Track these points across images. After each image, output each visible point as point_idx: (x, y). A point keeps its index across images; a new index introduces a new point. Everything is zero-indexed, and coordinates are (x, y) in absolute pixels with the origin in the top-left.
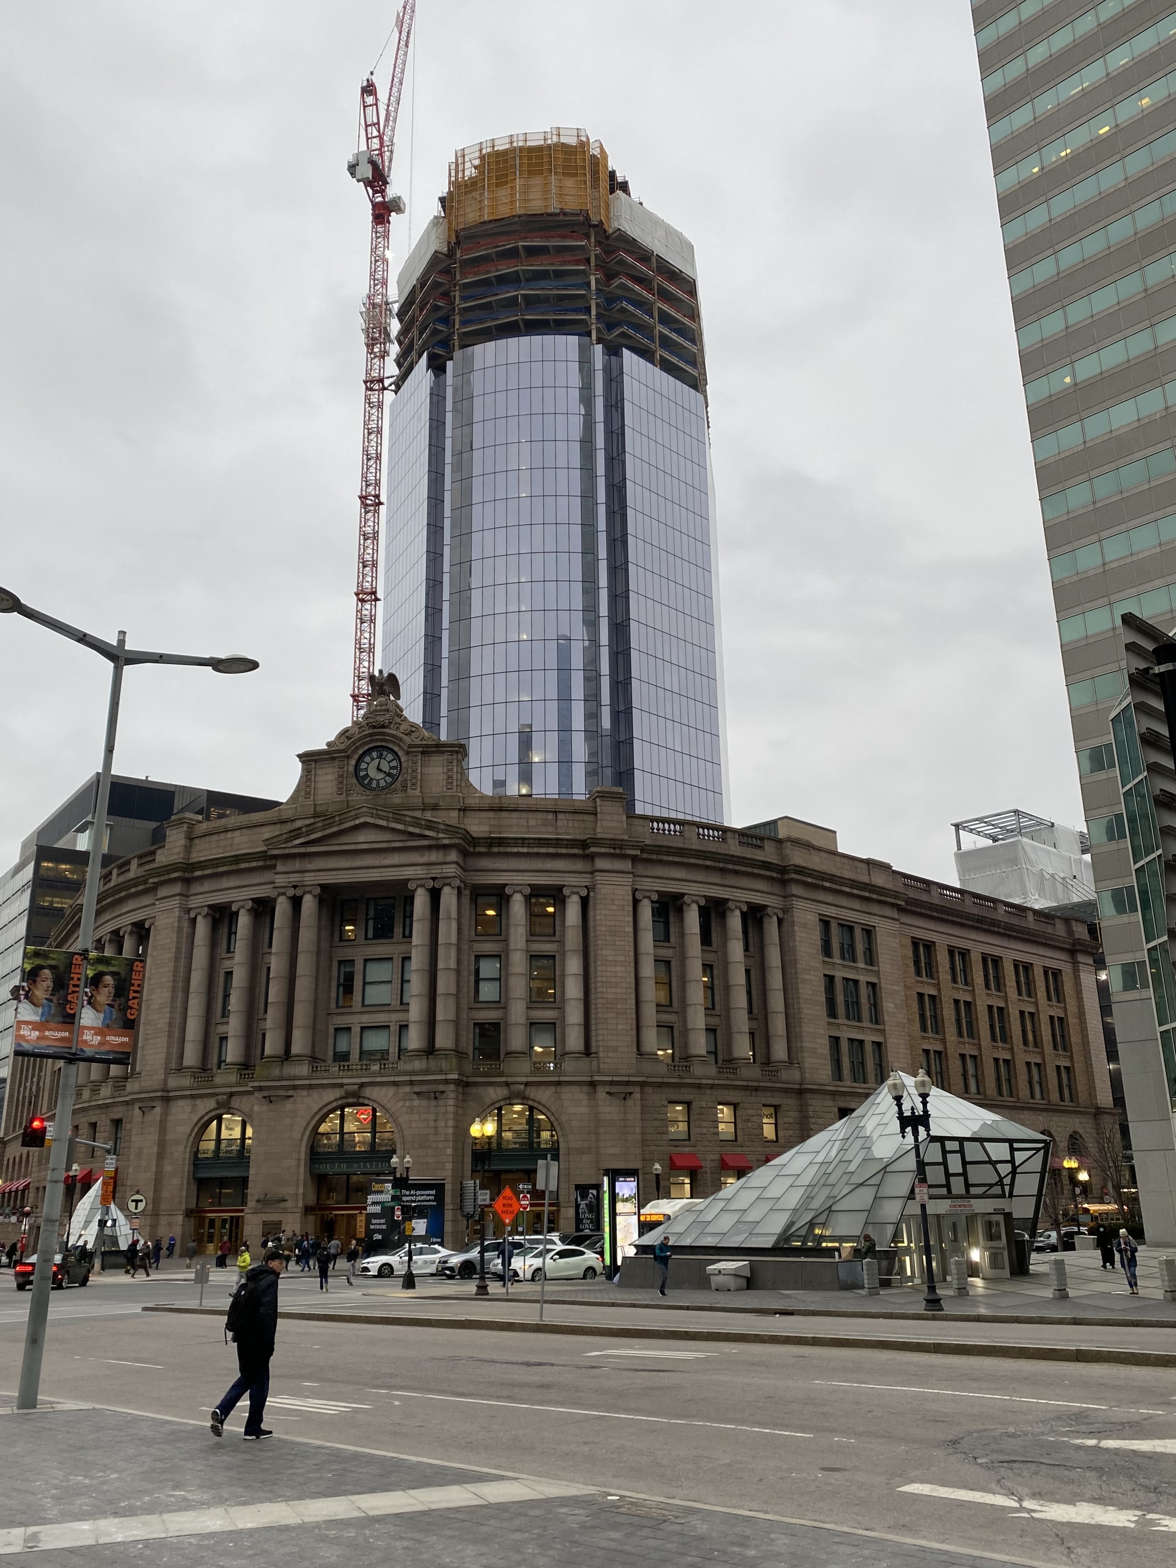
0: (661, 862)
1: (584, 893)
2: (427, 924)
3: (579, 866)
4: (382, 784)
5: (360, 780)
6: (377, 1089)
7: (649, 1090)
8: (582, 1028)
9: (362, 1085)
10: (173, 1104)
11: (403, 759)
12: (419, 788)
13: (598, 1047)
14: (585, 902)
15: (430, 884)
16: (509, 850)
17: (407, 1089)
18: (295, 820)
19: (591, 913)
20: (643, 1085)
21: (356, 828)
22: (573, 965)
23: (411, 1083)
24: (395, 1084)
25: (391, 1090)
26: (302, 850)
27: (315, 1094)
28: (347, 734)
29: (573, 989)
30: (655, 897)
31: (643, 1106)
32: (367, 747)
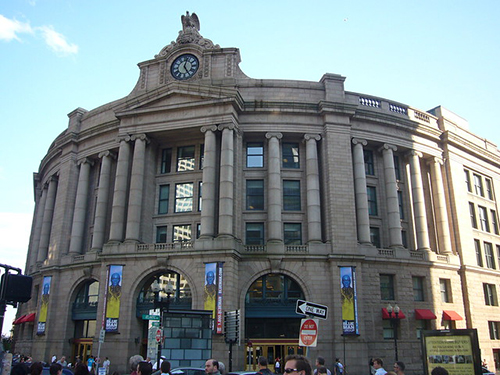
0: (368, 122)
1: (319, 138)
2: (213, 154)
3: (315, 121)
5: (174, 74)
6: (179, 260)
7: (366, 266)
8: (320, 225)
9: (169, 258)
10: (62, 274)
11: (200, 60)
12: (209, 75)
13: (331, 237)
14: (319, 144)
15: (215, 128)
16: (267, 110)
17: (199, 260)
19: (324, 151)
20: (363, 261)
21: (168, 97)
22: (313, 184)
23: (202, 256)
24: (191, 256)
25: (189, 261)
26: (135, 112)
27: (139, 263)
28: (167, 49)
29: (313, 199)
30: (365, 143)
31: (363, 277)
32: (178, 55)
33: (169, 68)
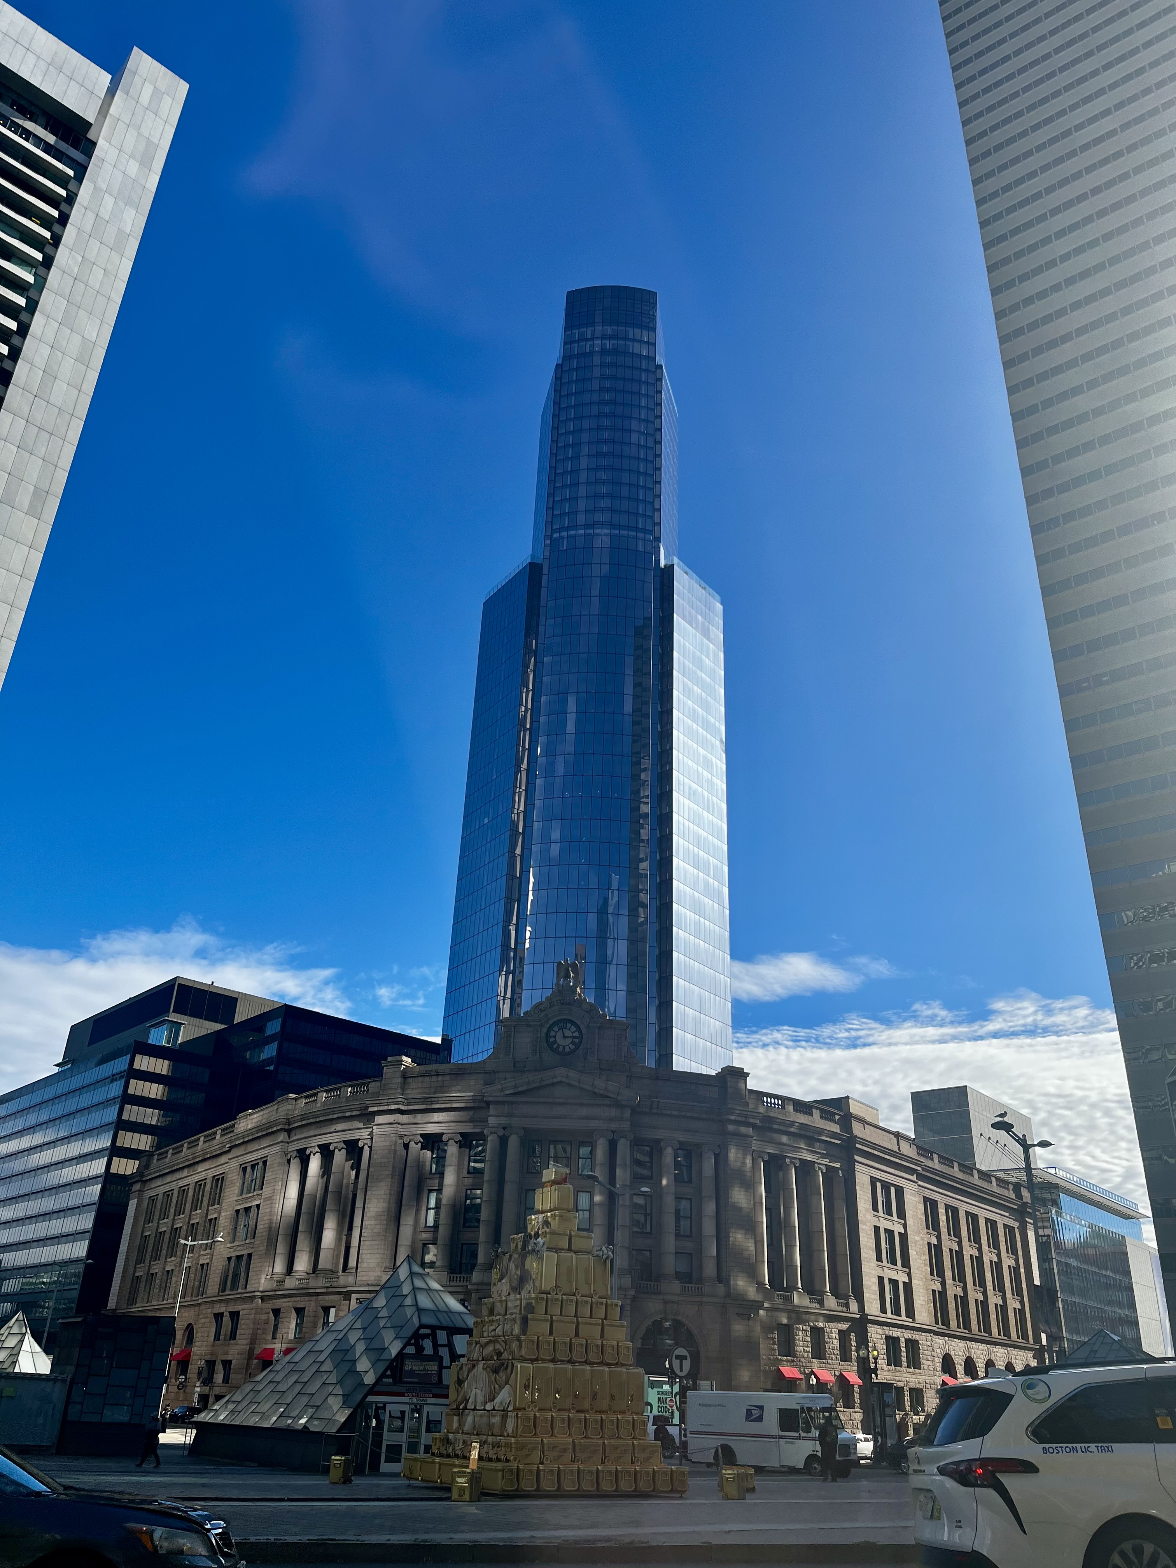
0: (768, 1129)
1: (717, 1151)
3: (715, 1128)
4: (567, 1049)
5: (550, 1045)
8: (716, 1260)
11: (584, 1031)
12: (596, 1056)
13: (728, 1276)
14: (717, 1158)
15: (610, 1135)
18: (498, 1072)
21: (553, 1084)
22: (709, 1209)
26: (511, 1099)
28: (540, 1007)
29: (709, 1228)
30: (766, 1158)
32: (555, 1019)
33: (543, 1035)
